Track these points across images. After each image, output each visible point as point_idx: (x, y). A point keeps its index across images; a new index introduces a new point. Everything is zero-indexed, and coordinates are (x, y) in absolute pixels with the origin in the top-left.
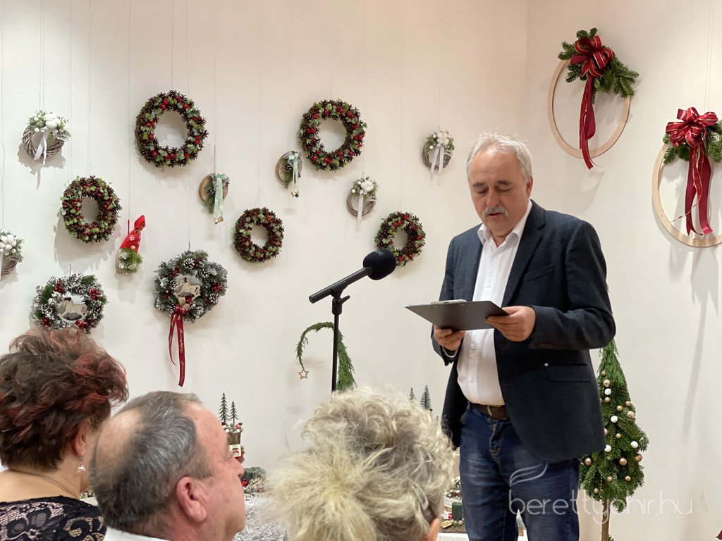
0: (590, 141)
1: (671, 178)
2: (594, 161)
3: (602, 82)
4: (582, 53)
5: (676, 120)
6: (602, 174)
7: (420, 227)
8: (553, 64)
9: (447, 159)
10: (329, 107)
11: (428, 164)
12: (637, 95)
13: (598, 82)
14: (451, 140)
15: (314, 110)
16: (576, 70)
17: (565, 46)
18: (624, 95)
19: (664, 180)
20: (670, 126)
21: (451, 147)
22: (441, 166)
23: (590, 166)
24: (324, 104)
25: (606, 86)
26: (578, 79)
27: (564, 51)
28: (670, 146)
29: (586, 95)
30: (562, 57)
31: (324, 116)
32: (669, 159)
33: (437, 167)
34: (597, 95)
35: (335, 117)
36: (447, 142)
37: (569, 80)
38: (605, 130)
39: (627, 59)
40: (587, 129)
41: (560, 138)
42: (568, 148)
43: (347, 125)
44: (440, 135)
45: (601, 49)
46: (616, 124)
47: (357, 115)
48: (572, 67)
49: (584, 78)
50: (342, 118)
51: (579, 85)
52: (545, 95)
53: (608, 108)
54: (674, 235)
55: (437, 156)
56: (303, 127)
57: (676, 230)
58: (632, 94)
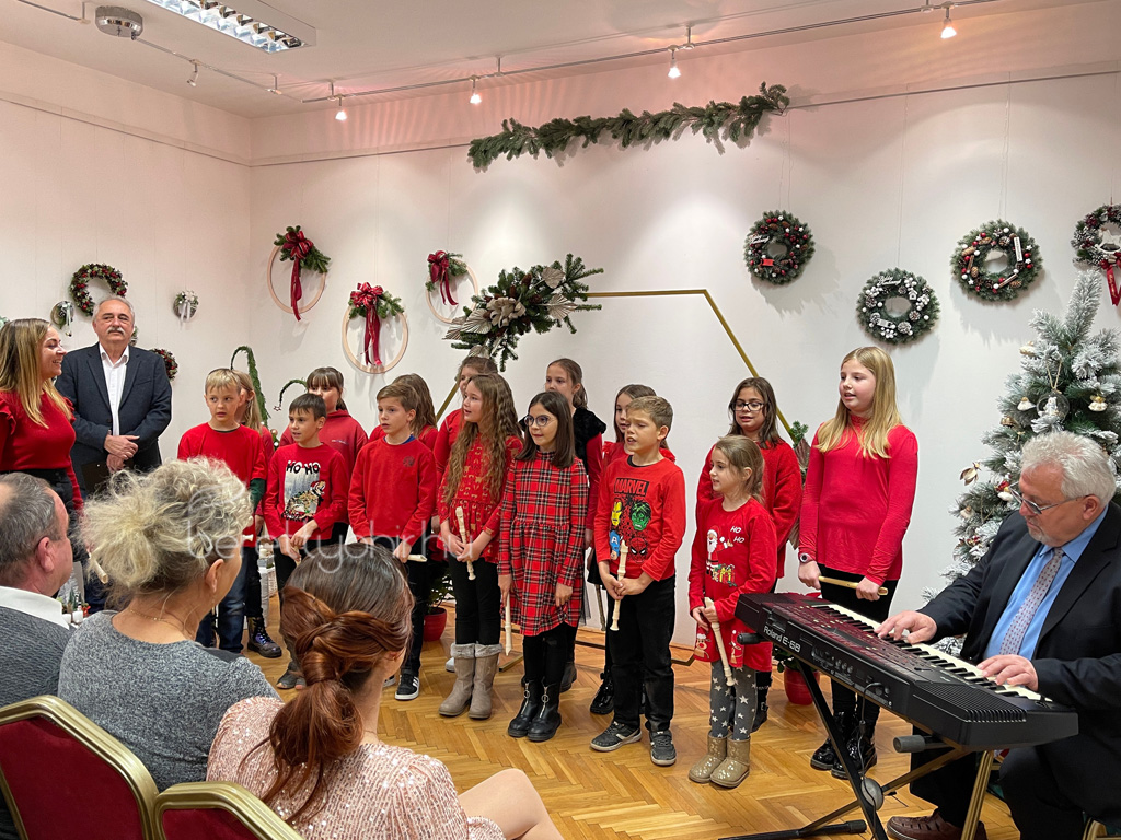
0: (298, 302)
1: (354, 328)
2: (301, 315)
3: (306, 263)
4: (290, 242)
5: (356, 290)
6: (307, 324)
7: (173, 360)
8: (271, 248)
9: (193, 311)
10: (96, 269)
11: (179, 315)
12: (329, 273)
13: (302, 263)
14: (196, 298)
15: (83, 271)
16: (287, 254)
17: (278, 236)
18: (321, 272)
19: (349, 329)
20: (353, 294)
21: (196, 302)
22: (188, 316)
23: (299, 319)
24: (92, 266)
25: (309, 265)
26: (288, 259)
27: (278, 240)
28: (353, 307)
29: (294, 270)
30: (276, 243)
31: (92, 275)
32: (353, 316)
33: (185, 317)
34: (302, 270)
35: (101, 277)
36: (193, 299)
37: (282, 260)
38: (309, 294)
39: (322, 248)
40: (297, 294)
41: (277, 299)
42: (283, 307)
43: (110, 282)
44: (187, 294)
45: (304, 240)
46: (316, 291)
47: (120, 276)
48: (283, 251)
49: (292, 259)
50: (107, 277)
51: (289, 264)
52: (265, 269)
53: (310, 281)
54: (357, 365)
55: (185, 309)
56: (73, 283)
57: (358, 363)
58: (326, 271)
